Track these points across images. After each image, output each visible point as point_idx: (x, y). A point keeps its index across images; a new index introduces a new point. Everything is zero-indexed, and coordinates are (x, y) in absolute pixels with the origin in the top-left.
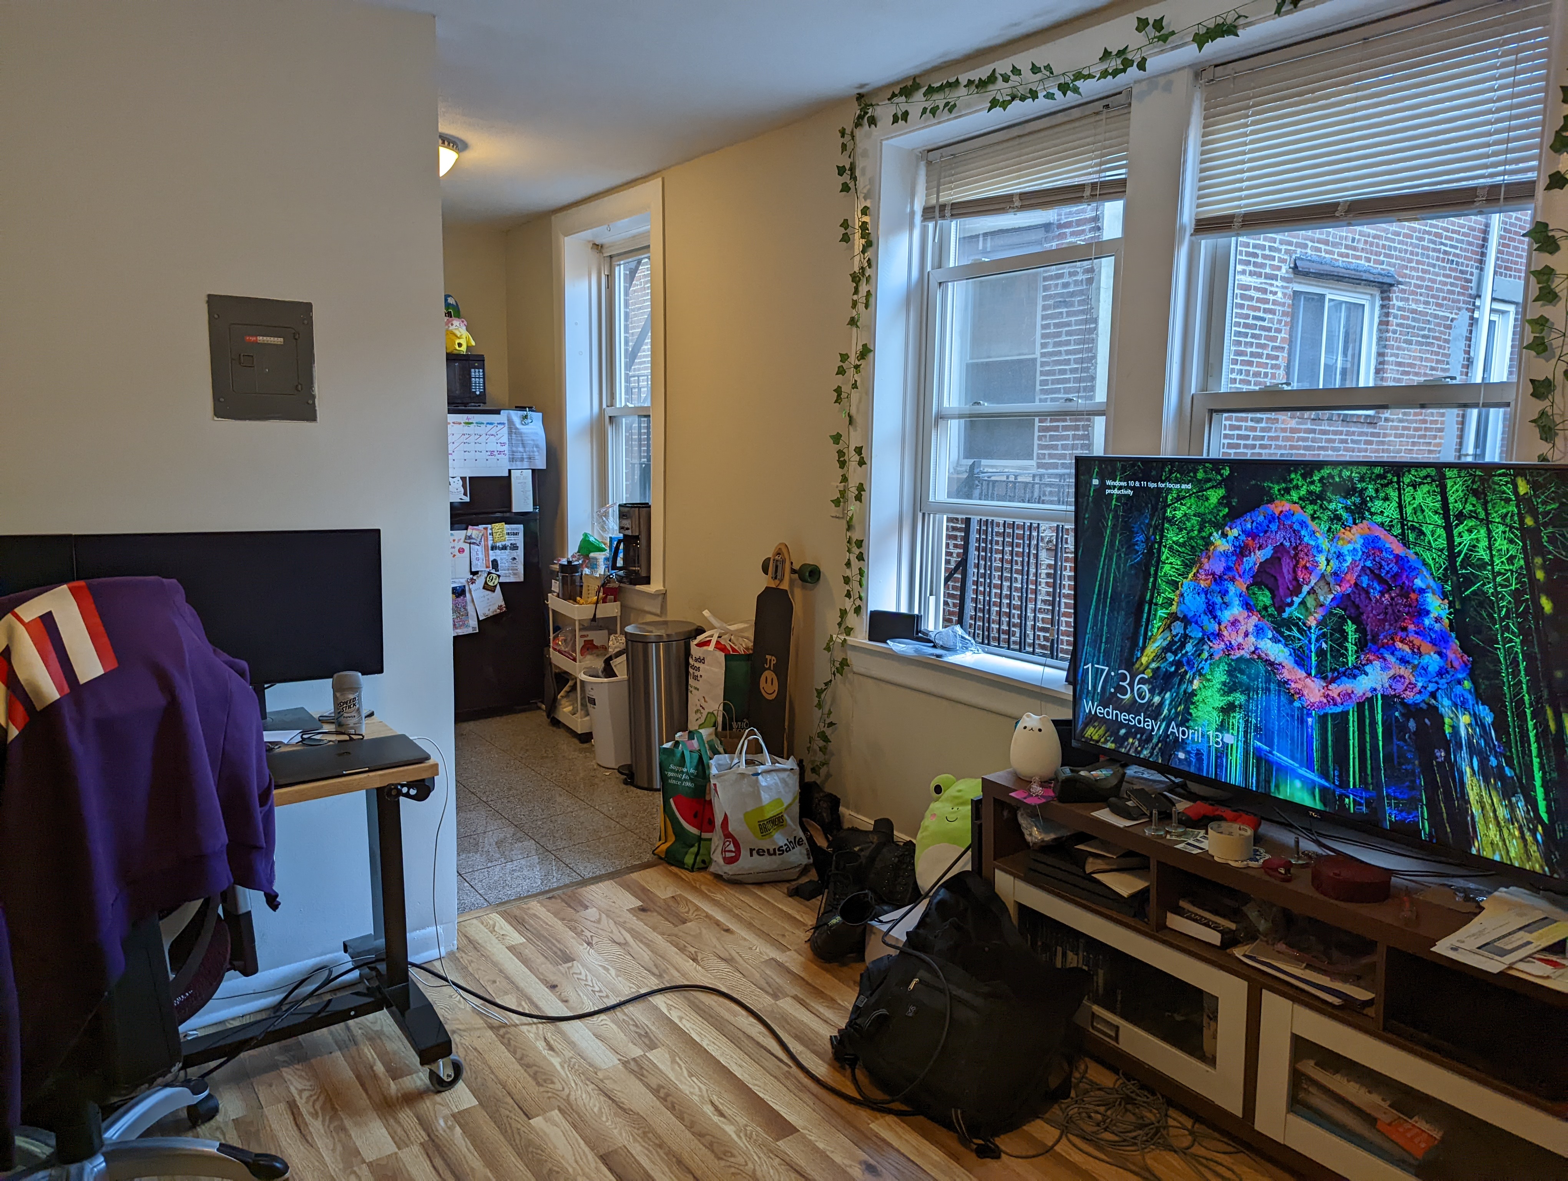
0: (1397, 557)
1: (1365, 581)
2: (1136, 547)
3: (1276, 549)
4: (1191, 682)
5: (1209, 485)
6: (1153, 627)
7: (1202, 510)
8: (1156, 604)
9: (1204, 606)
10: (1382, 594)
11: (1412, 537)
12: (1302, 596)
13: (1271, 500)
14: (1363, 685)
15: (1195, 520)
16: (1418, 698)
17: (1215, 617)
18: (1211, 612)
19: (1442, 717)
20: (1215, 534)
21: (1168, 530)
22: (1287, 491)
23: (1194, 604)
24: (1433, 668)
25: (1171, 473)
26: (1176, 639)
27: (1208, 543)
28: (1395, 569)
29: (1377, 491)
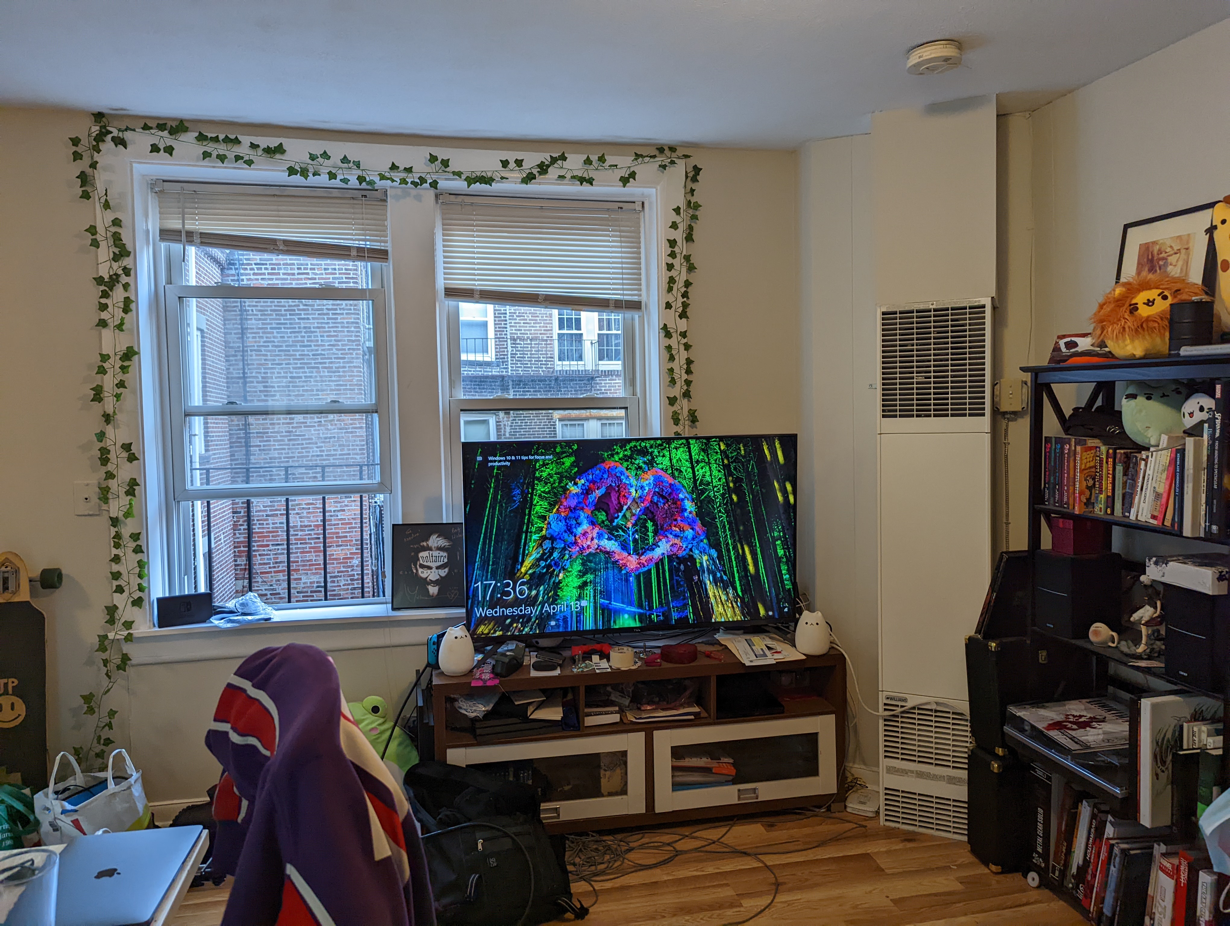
0: (671, 484)
1: (656, 498)
2: (515, 498)
3: (607, 488)
4: (558, 576)
5: (564, 455)
6: (529, 547)
7: (560, 470)
8: (531, 532)
9: (565, 528)
10: (664, 504)
11: (676, 474)
12: (623, 512)
13: (603, 461)
14: (658, 553)
15: (555, 477)
16: (684, 553)
17: (572, 533)
18: (569, 530)
19: (695, 559)
20: (570, 484)
21: (537, 484)
22: (612, 455)
23: (557, 527)
24: (690, 537)
25: (538, 449)
26: (546, 551)
27: (565, 489)
28: (670, 491)
29: (659, 452)
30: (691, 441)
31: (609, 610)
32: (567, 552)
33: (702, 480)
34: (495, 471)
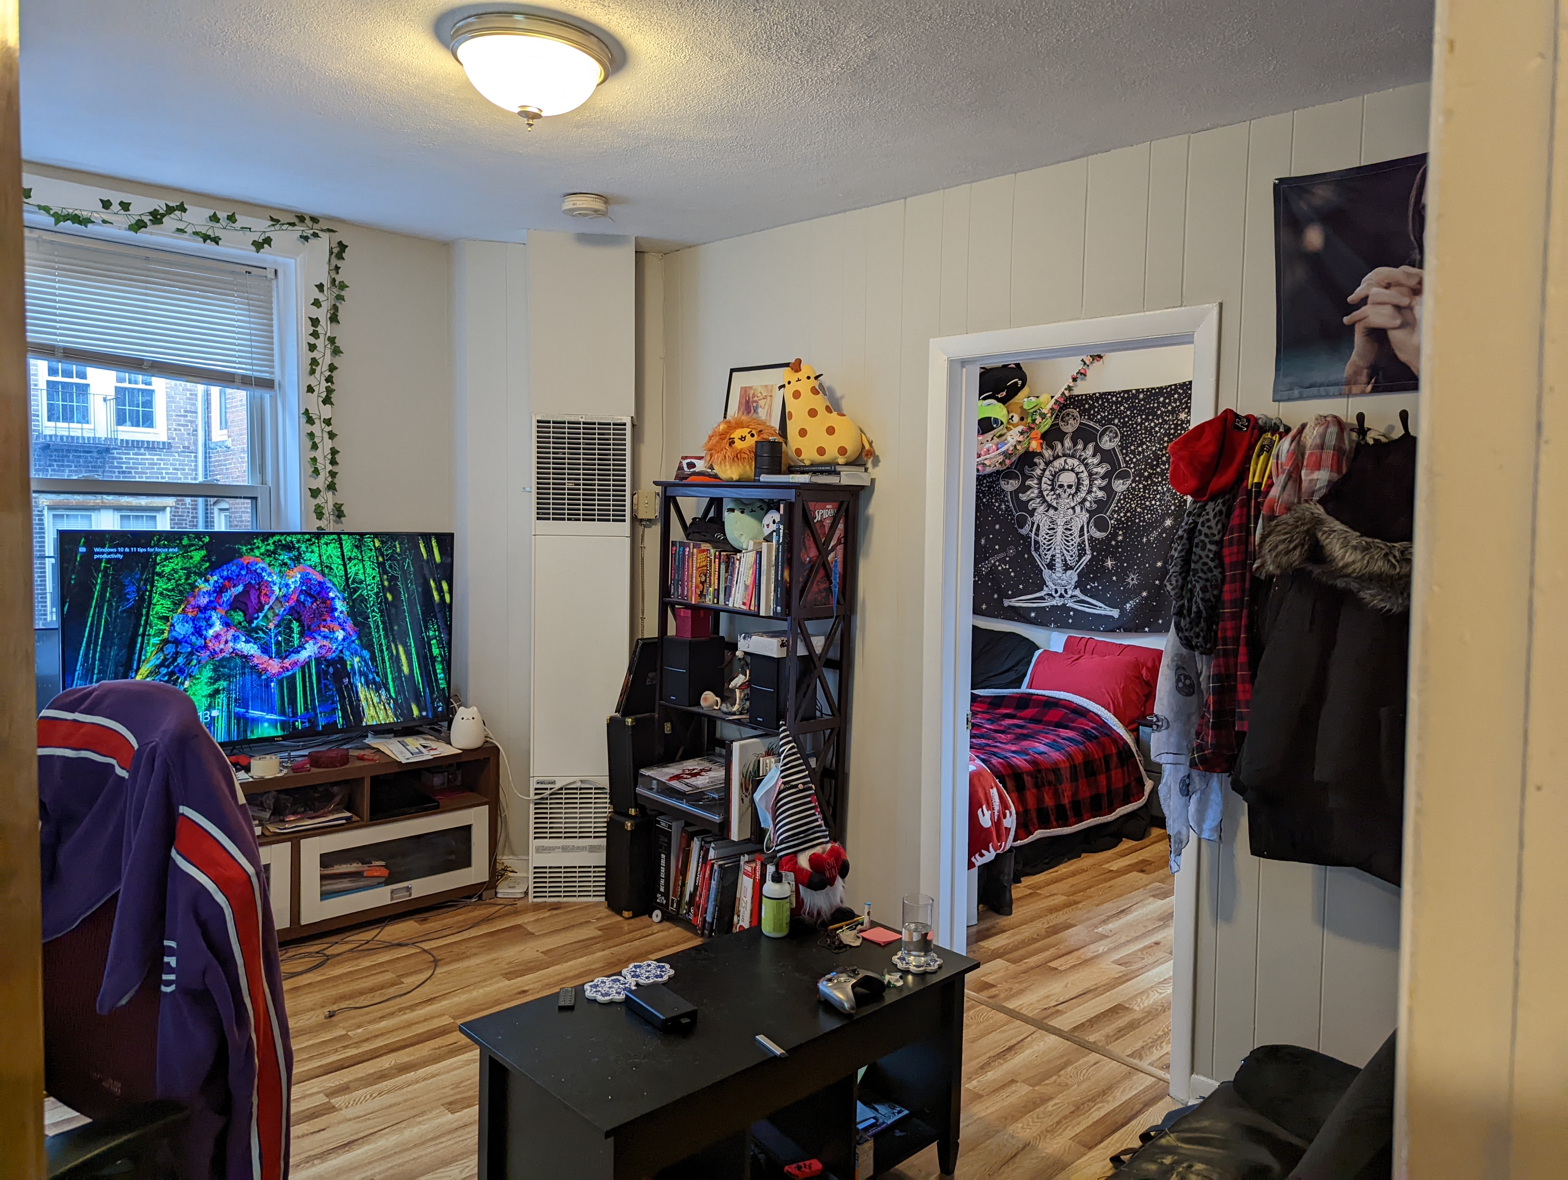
0: (320, 582)
1: (302, 597)
2: (128, 596)
3: (245, 586)
4: (183, 683)
5: (192, 548)
6: (146, 652)
7: (187, 565)
8: (149, 635)
9: (192, 630)
10: (312, 603)
11: (326, 571)
12: (264, 612)
13: (241, 556)
14: (304, 655)
15: (181, 573)
16: (334, 655)
17: (201, 635)
18: (198, 633)
19: (346, 661)
20: (199, 580)
21: (158, 581)
22: (252, 550)
23: (183, 629)
24: (340, 637)
25: (159, 540)
27: (193, 587)
28: (319, 589)
29: (307, 548)
30: (343, 537)
31: (246, 719)
32: (194, 657)
33: (354, 579)
34: (103, 564)
